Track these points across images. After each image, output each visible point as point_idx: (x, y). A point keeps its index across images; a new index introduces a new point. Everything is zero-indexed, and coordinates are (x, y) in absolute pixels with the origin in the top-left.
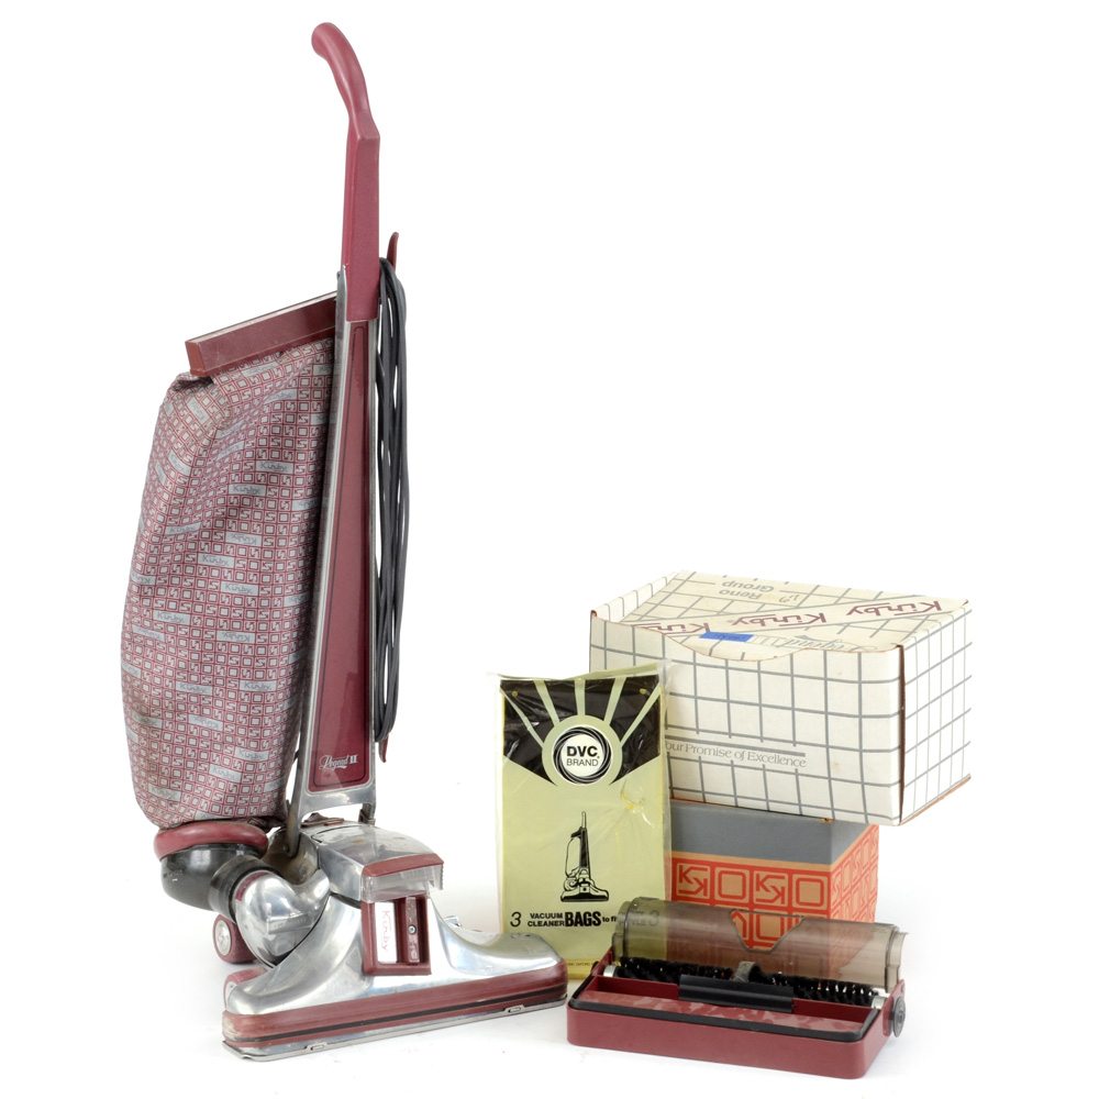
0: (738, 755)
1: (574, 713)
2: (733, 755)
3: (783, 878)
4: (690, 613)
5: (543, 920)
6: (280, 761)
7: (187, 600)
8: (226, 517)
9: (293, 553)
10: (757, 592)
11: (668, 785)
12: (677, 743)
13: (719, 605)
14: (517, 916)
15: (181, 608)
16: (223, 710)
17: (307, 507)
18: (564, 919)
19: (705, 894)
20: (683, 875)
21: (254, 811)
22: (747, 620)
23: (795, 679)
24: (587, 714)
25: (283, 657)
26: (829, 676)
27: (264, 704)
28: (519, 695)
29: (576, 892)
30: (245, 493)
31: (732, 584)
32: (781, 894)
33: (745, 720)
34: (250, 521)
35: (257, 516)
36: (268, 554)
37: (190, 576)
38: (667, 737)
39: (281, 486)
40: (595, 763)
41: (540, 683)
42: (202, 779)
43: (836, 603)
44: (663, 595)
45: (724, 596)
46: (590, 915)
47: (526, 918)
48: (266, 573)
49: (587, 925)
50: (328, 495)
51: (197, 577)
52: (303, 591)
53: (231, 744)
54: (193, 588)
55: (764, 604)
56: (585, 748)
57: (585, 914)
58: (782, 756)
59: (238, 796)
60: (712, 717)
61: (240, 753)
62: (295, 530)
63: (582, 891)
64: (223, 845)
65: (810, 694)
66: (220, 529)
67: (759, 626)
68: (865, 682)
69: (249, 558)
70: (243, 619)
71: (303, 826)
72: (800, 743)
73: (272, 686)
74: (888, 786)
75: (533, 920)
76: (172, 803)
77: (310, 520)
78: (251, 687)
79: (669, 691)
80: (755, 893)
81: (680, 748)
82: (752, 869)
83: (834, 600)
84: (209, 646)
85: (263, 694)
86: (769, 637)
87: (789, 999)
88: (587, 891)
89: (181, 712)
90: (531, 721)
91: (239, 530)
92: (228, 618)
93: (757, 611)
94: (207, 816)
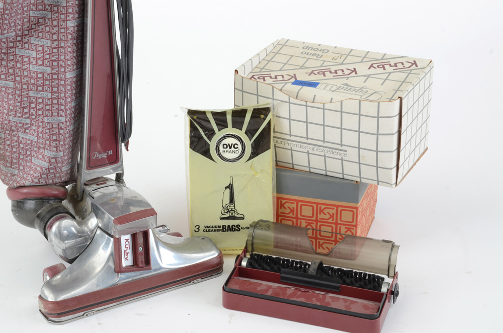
0: (311, 149)
1: (226, 126)
2: (309, 148)
3: (333, 209)
4: (286, 67)
5: (211, 229)
6: (70, 155)
7: (11, 74)
8: (30, 29)
9: (69, 50)
10: (321, 53)
11: (275, 159)
12: (279, 140)
13: (301, 62)
14: (198, 227)
15: (8, 78)
16: (36, 131)
17: (76, 24)
18: (221, 228)
19: (293, 214)
20: (282, 205)
21: (57, 180)
22: (315, 72)
23: (343, 114)
24: (233, 127)
25: (69, 104)
26: (361, 113)
27: (59, 129)
28: (197, 118)
29: (227, 215)
30: (39, 15)
31: (308, 48)
32: (332, 216)
33: (316, 132)
34: (44, 32)
35: (47, 29)
36: (55, 51)
37: (12, 60)
38: (274, 137)
39: (60, 13)
40: (237, 152)
41: (208, 112)
42: (28, 164)
43: (361, 62)
44: (272, 55)
45: (304, 56)
46: (235, 226)
47: (202, 228)
48: (55, 61)
49: (233, 231)
50: (87, 17)
51: (16, 62)
52: (77, 68)
53: (42, 148)
54: (14, 68)
55: (325, 61)
56: (232, 144)
57: (232, 226)
58: (334, 151)
59: (48, 174)
60: (298, 129)
61: (48, 153)
62: (70, 37)
63: (231, 215)
64: (41, 199)
65: (351, 122)
66: (27, 35)
67: (322, 76)
68: (381, 117)
69: (45, 53)
70: (43, 85)
71: (85, 184)
72: (344, 145)
73: (63, 119)
74: (391, 169)
75: (206, 229)
76: (14, 175)
77: (78, 31)
78: (51, 120)
79: (276, 114)
80: (319, 215)
81: (281, 143)
82: (317, 204)
83: (360, 59)
84: (25, 99)
85: (58, 124)
86: (328, 85)
87: (338, 285)
88: (233, 215)
89: (14, 131)
90: (204, 132)
91: (38, 37)
92: (35, 85)
93: (321, 66)
94: (32, 184)
